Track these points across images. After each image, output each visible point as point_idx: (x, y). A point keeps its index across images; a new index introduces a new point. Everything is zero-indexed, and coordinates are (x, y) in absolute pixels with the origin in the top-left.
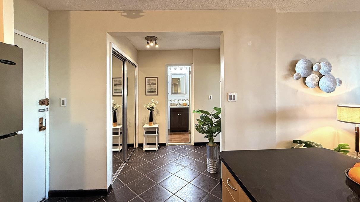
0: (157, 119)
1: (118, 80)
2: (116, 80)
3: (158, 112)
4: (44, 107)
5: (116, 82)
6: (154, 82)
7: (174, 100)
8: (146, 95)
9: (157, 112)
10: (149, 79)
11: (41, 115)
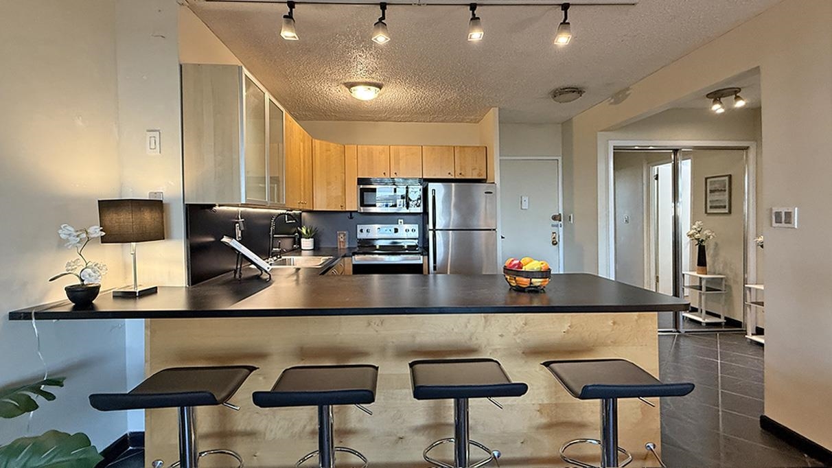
1: (718, 181)
2: (714, 181)
4: (556, 222)
5: (713, 186)
11: (555, 229)
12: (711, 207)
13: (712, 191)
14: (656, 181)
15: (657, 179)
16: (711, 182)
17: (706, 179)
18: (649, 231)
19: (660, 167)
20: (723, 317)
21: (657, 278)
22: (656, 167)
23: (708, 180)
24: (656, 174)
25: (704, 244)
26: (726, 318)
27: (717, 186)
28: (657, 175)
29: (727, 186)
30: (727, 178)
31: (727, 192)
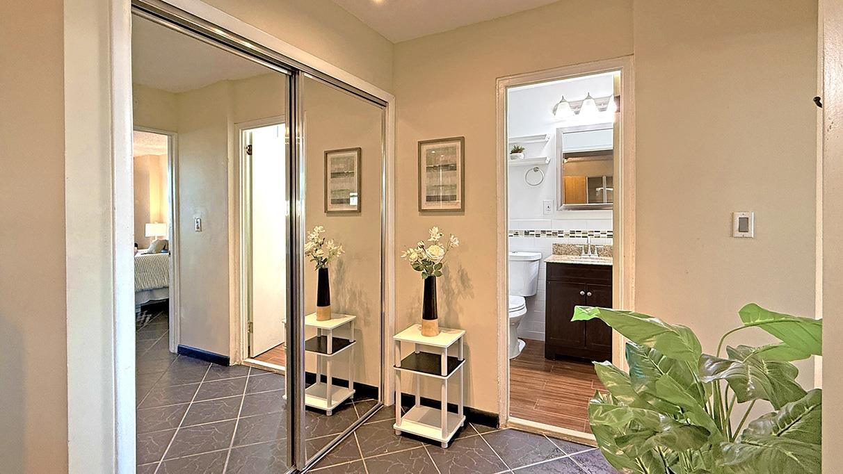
0: (461, 309)
1: (345, 158)
2: (338, 158)
3: (464, 279)
5: (336, 167)
6: (449, 159)
7: (573, 232)
8: (420, 210)
9: (463, 282)
10: (430, 146)
12: (334, 202)
13: (334, 175)
14: (248, 156)
15: (250, 152)
16: (333, 159)
17: (326, 154)
18: (237, 244)
19: (254, 131)
20: (351, 385)
21: (250, 325)
22: (248, 132)
23: (329, 156)
24: (248, 144)
25: (326, 265)
26: (356, 386)
27: (342, 167)
28: (250, 146)
29: (356, 167)
30: (355, 154)
31: (356, 174)
